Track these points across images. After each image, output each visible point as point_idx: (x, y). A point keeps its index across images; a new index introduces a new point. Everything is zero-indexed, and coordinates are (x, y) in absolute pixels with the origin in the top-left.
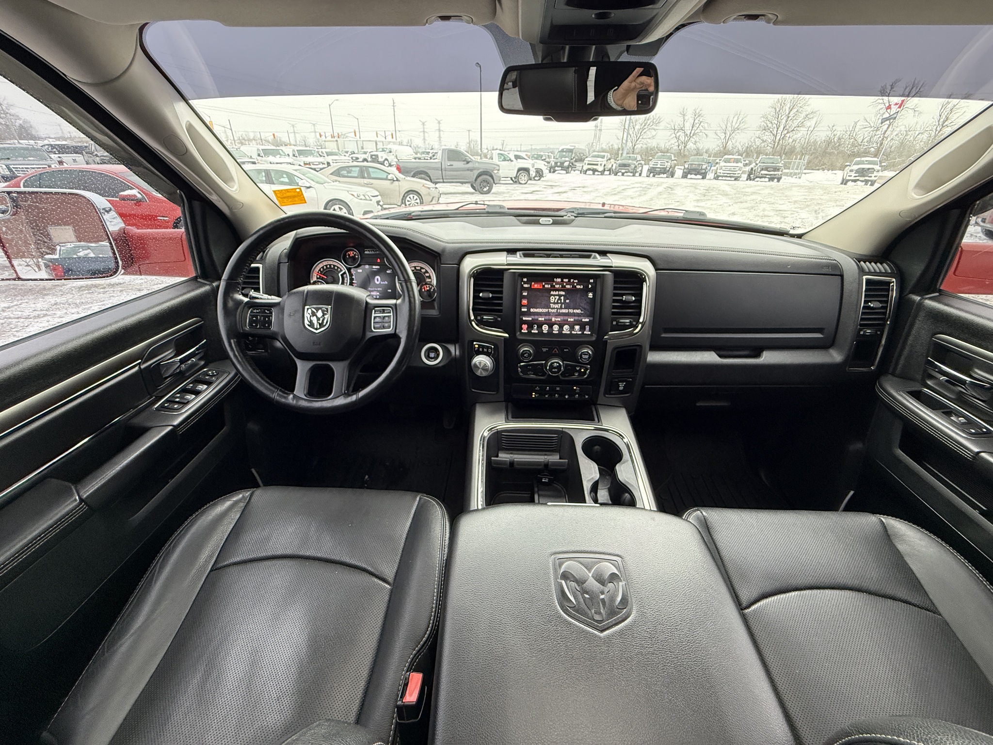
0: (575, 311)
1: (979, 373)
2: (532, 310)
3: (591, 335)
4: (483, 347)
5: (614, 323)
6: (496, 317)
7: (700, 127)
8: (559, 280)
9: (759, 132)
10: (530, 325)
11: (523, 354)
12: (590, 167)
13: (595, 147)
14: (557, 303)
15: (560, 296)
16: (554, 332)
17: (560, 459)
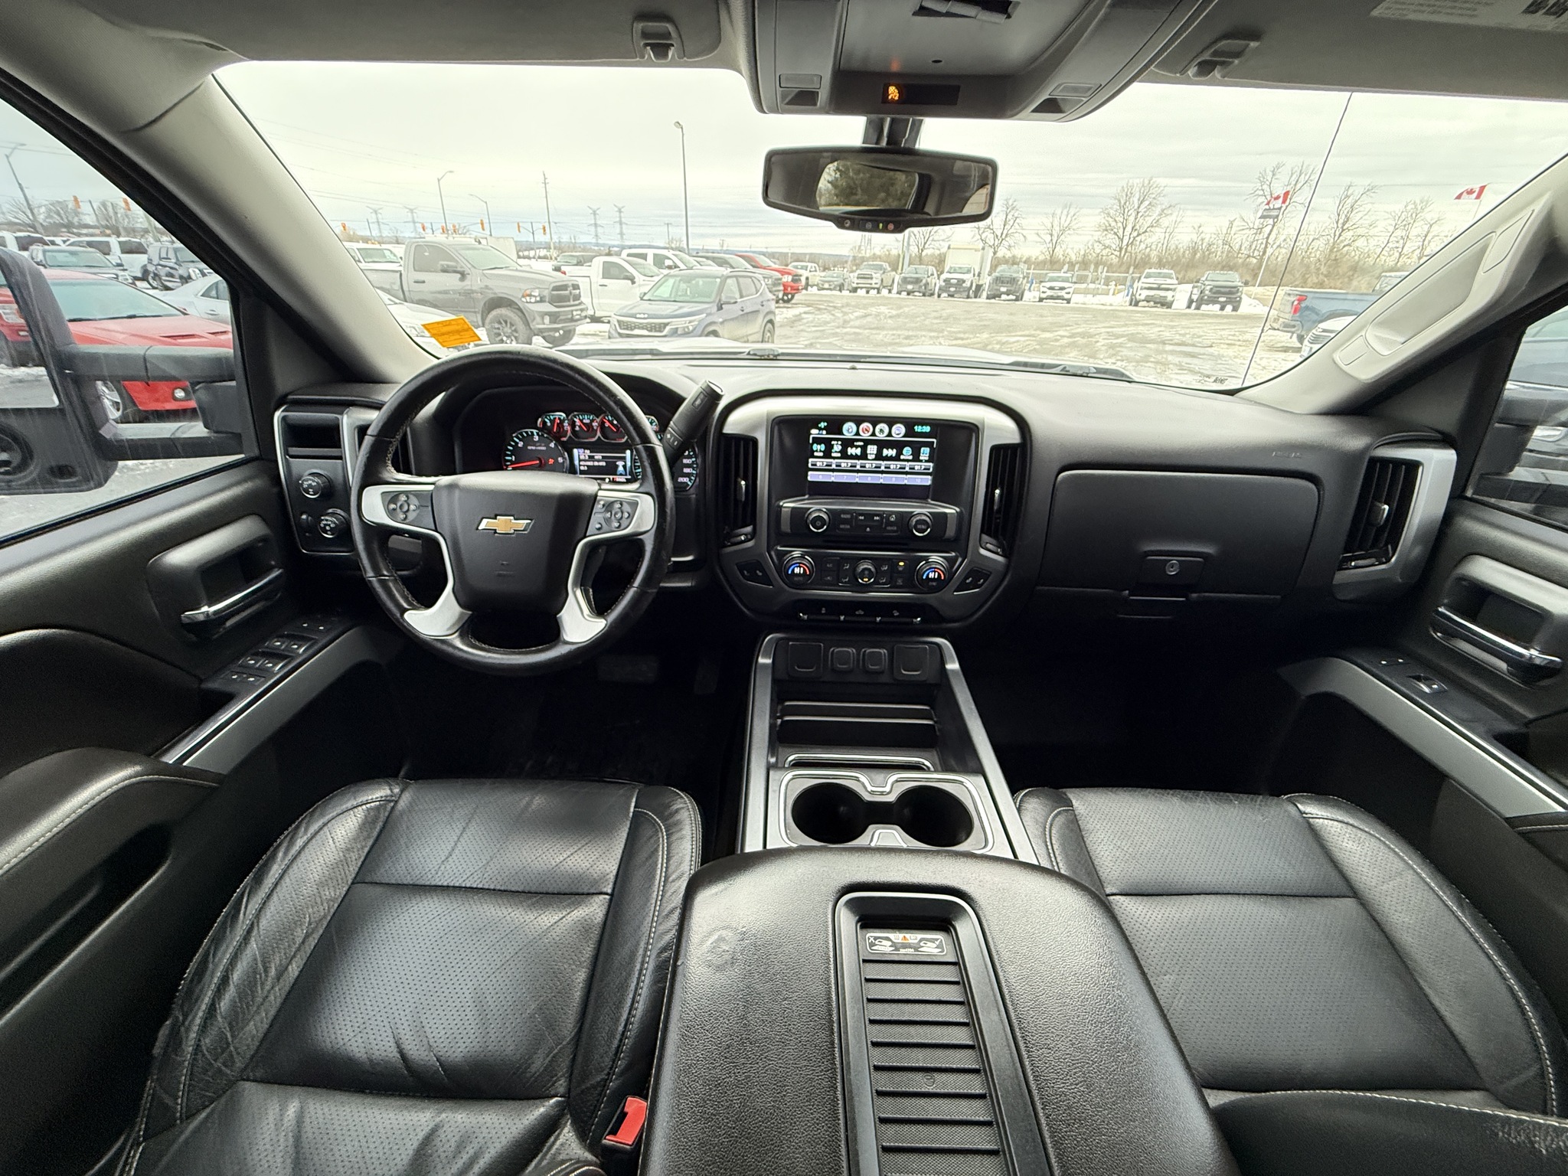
7: (1015, 224)
9: (1100, 233)
13: (863, 252)
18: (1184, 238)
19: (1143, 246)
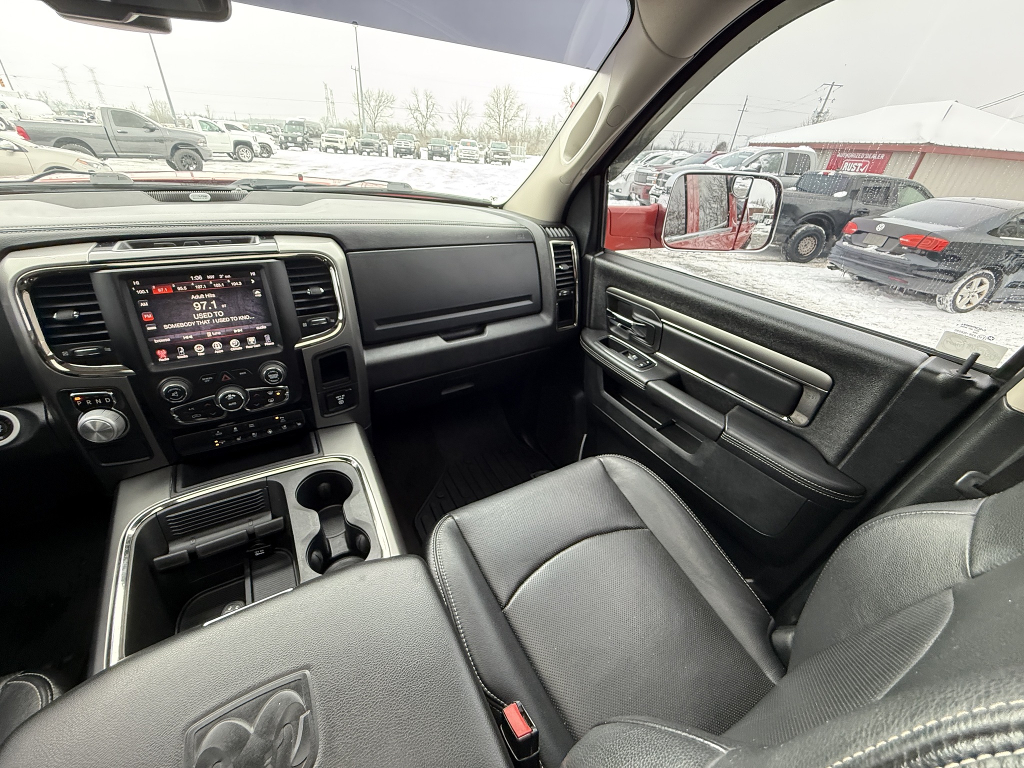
0: (240, 318)
1: (637, 316)
2: (166, 327)
3: (275, 346)
4: (92, 398)
5: (305, 325)
6: (100, 347)
7: (434, 109)
8: (200, 277)
9: (486, 118)
10: (171, 349)
11: (169, 393)
12: (329, 144)
13: (331, 122)
14: (207, 311)
15: (209, 300)
16: (216, 352)
17: (273, 518)
18: (532, 126)
19: (511, 129)
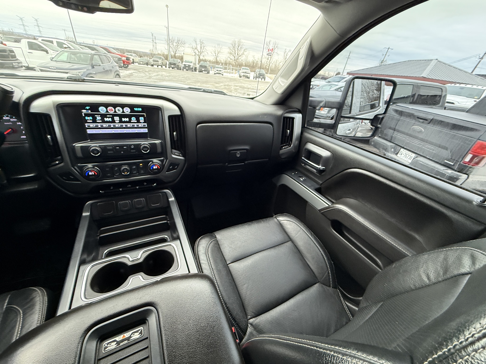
7: (204, 49)
9: (229, 55)
13: (154, 52)
18: (250, 59)
19: (241, 60)
